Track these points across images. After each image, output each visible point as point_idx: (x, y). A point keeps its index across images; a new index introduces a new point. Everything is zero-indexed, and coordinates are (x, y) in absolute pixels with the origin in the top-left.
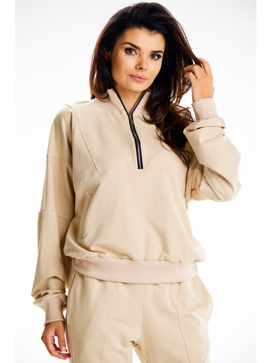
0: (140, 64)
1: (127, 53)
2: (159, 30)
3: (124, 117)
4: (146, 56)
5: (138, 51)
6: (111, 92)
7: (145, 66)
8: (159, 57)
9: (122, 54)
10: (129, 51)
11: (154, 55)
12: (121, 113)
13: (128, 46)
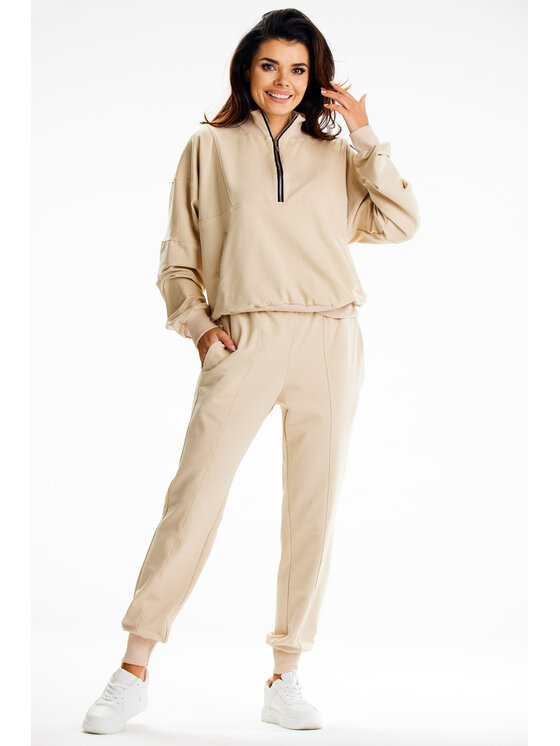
0: (279, 79)
1: (264, 69)
2: (300, 40)
3: (268, 144)
4: (286, 70)
5: (276, 66)
6: (255, 114)
7: (285, 83)
8: (303, 71)
9: (259, 70)
10: (266, 67)
11: (297, 69)
12: (266, 139)
13: (265, 62)
